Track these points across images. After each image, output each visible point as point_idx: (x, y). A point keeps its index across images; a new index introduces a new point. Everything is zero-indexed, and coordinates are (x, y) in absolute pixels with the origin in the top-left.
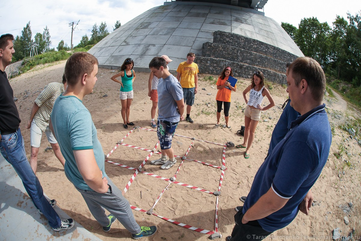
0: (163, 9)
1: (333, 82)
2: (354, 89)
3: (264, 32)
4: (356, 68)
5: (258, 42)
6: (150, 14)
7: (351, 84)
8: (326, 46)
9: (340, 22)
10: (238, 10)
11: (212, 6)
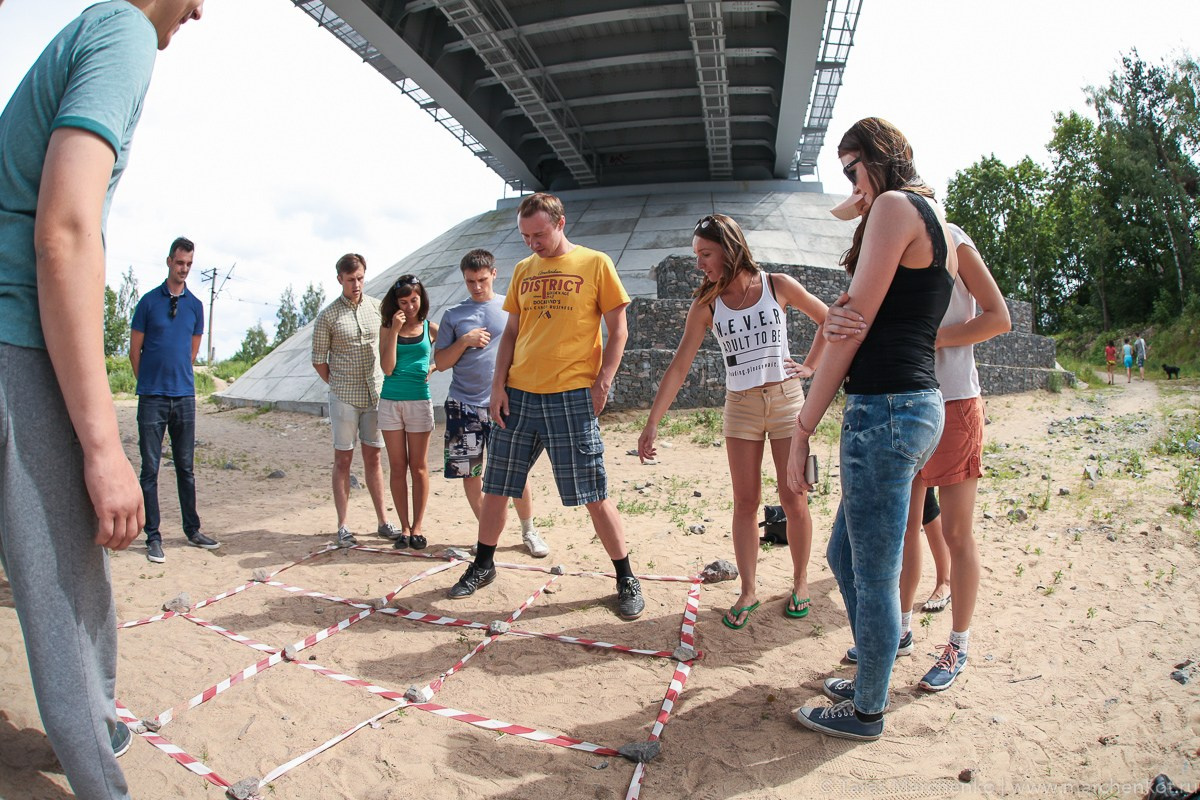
0: (493, 223)
1: (1092, 346)
2: (1165, 333)
3: (827, 243)
4: (1156, 266)
5: (810, 272)
6: (452, 241)
8: (1044, 241)
9: (1069, 133)
10: (737, 193)
11: (648, 196)
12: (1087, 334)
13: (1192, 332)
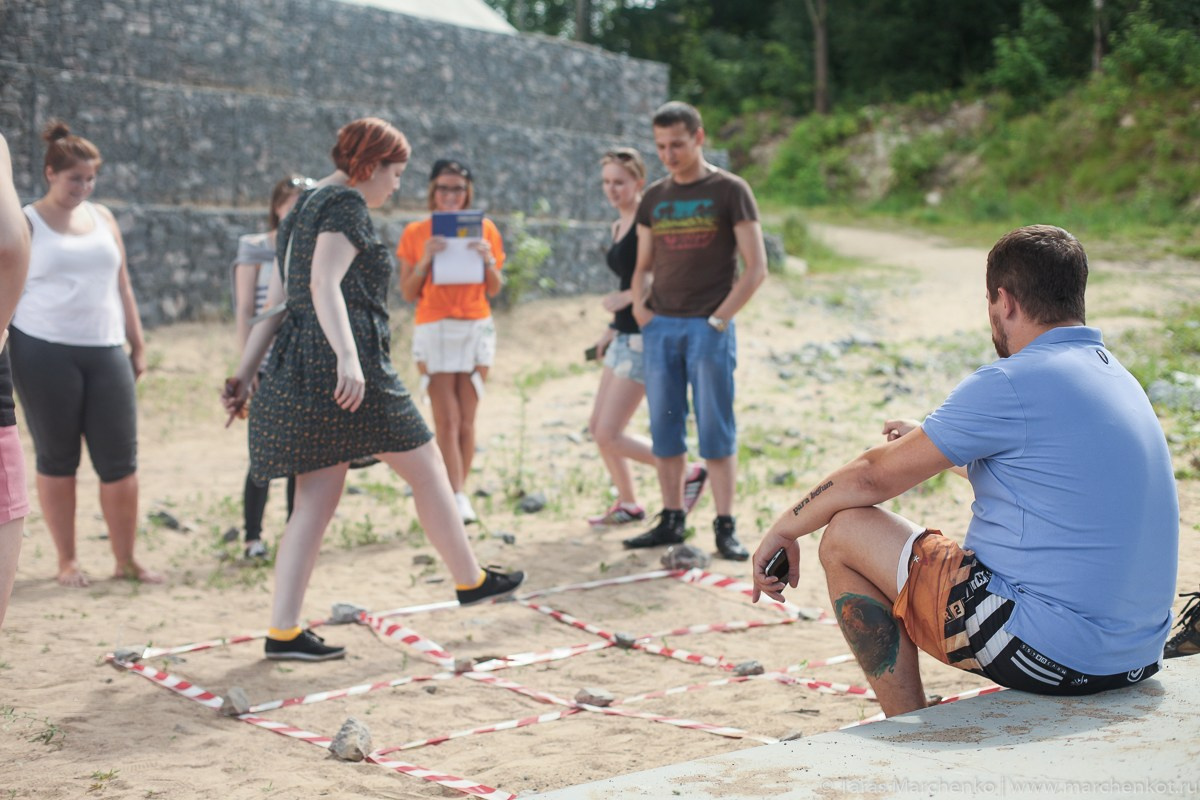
7: (985, 89)
12: (756, 117)
13: (1128, 121)
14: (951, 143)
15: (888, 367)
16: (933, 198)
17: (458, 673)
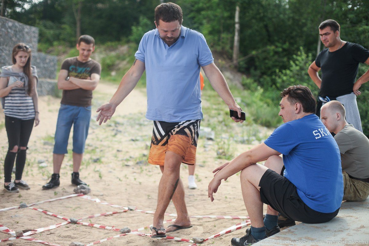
7: (128, 42)
12: (58, 47)
14: (118, 57)
15: (113, 124)
16: (113, 73)
17: (18, 237)
